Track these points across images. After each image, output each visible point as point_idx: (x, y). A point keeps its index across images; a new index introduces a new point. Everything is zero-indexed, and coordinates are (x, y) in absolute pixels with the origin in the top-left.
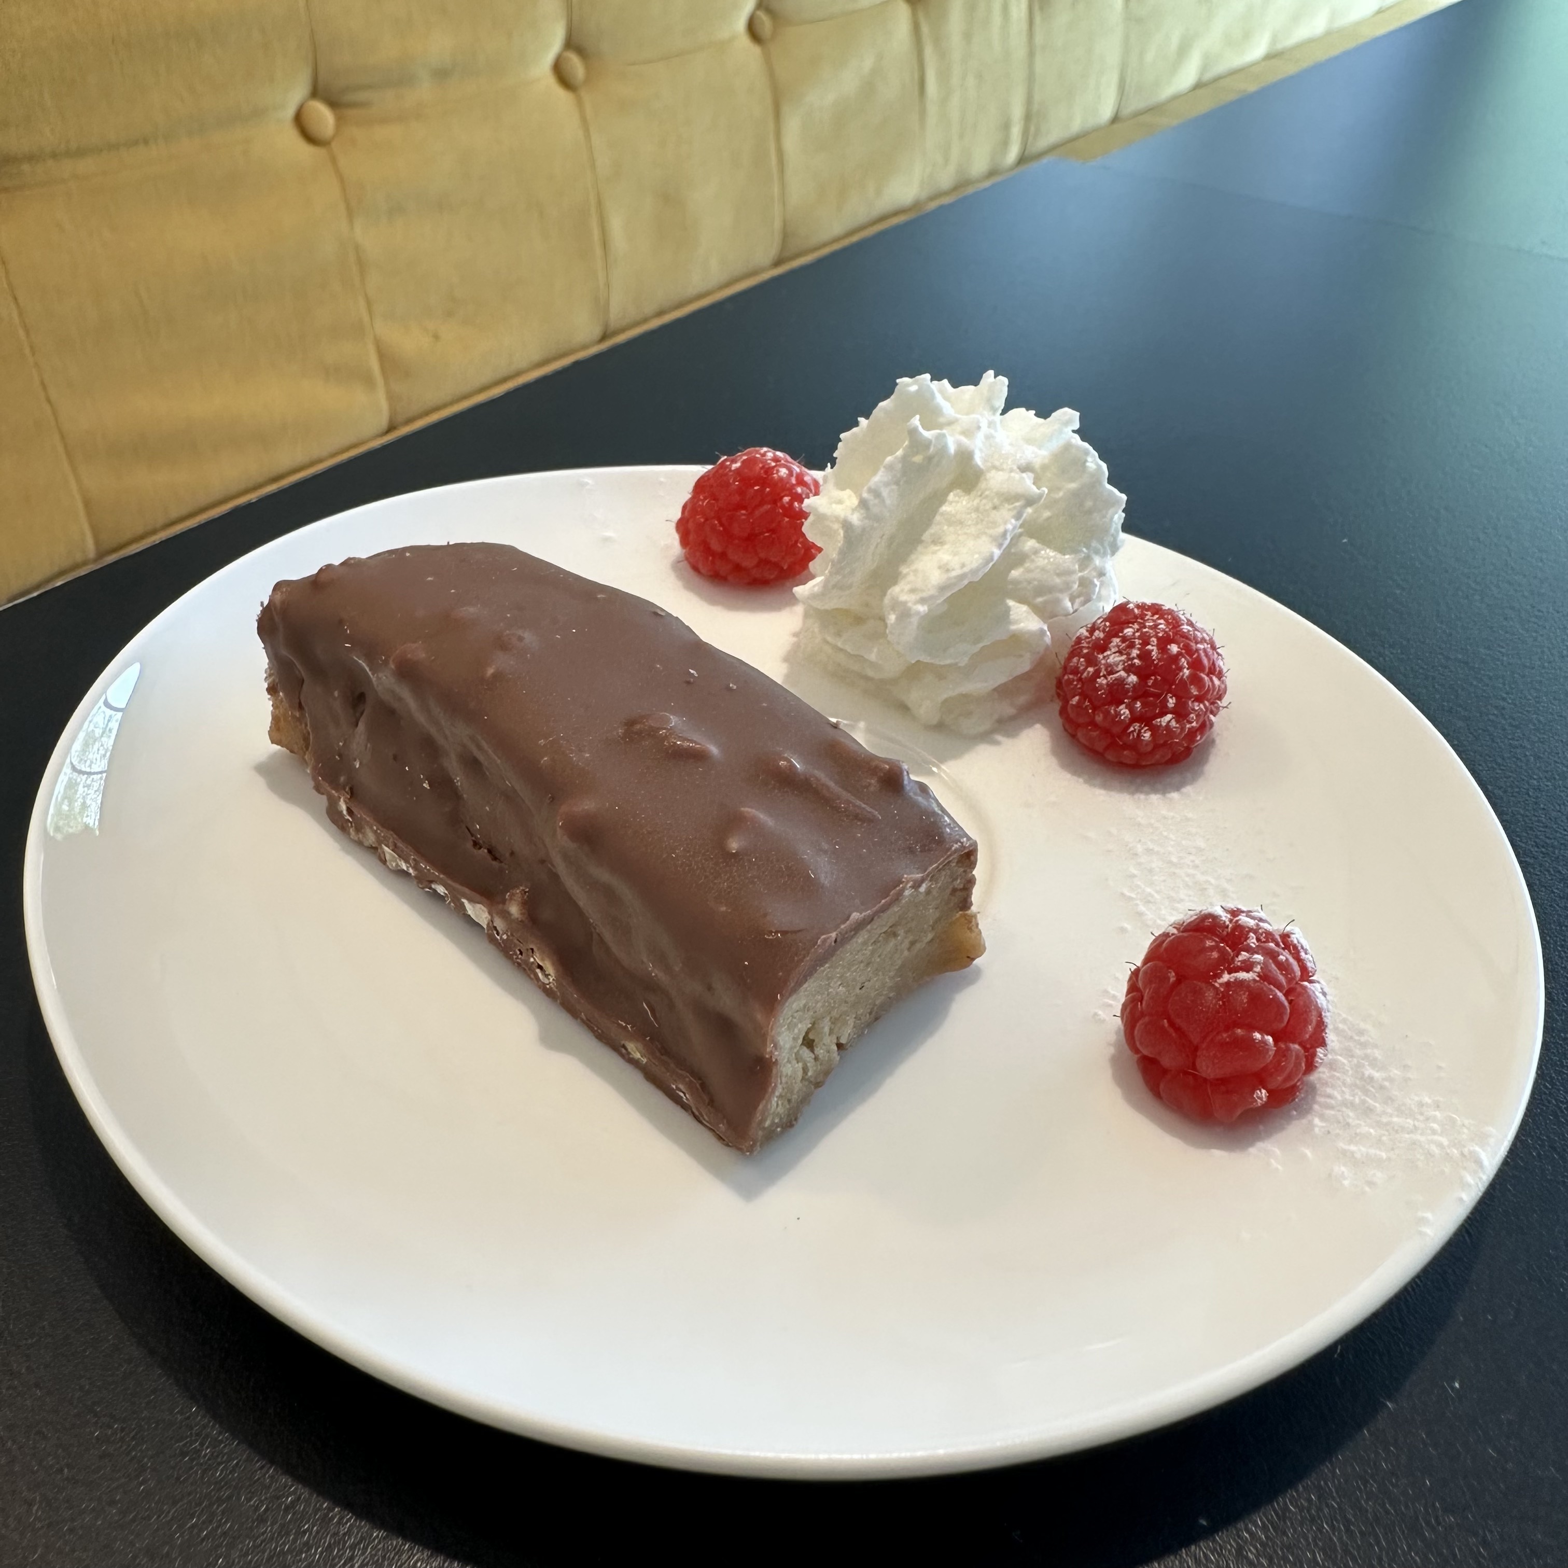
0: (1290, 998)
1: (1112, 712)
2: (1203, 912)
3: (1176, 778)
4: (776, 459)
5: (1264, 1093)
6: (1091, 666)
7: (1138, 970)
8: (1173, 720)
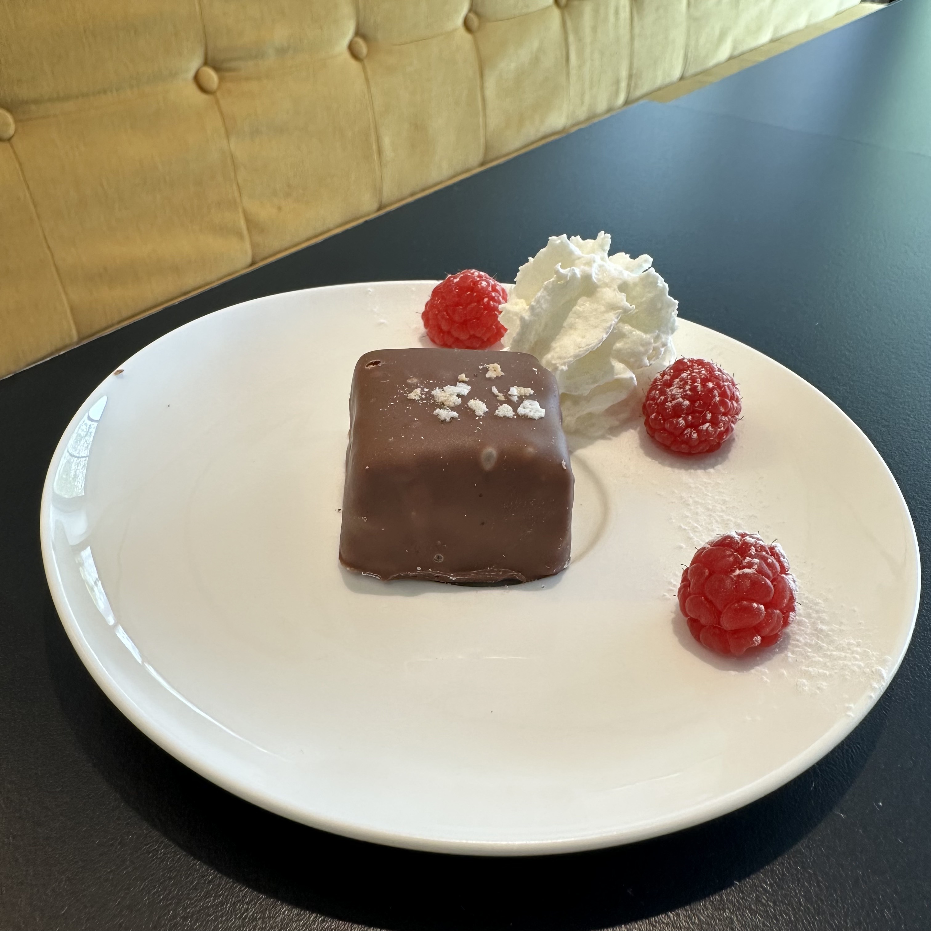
0: (775, 583)
1: (675, 422)
2: (725, 535)
3: (713, 461)
4: (480, 276)
5: (759, 638)
6: (662, 396)
7: (687, 569)
8: (710, 426)
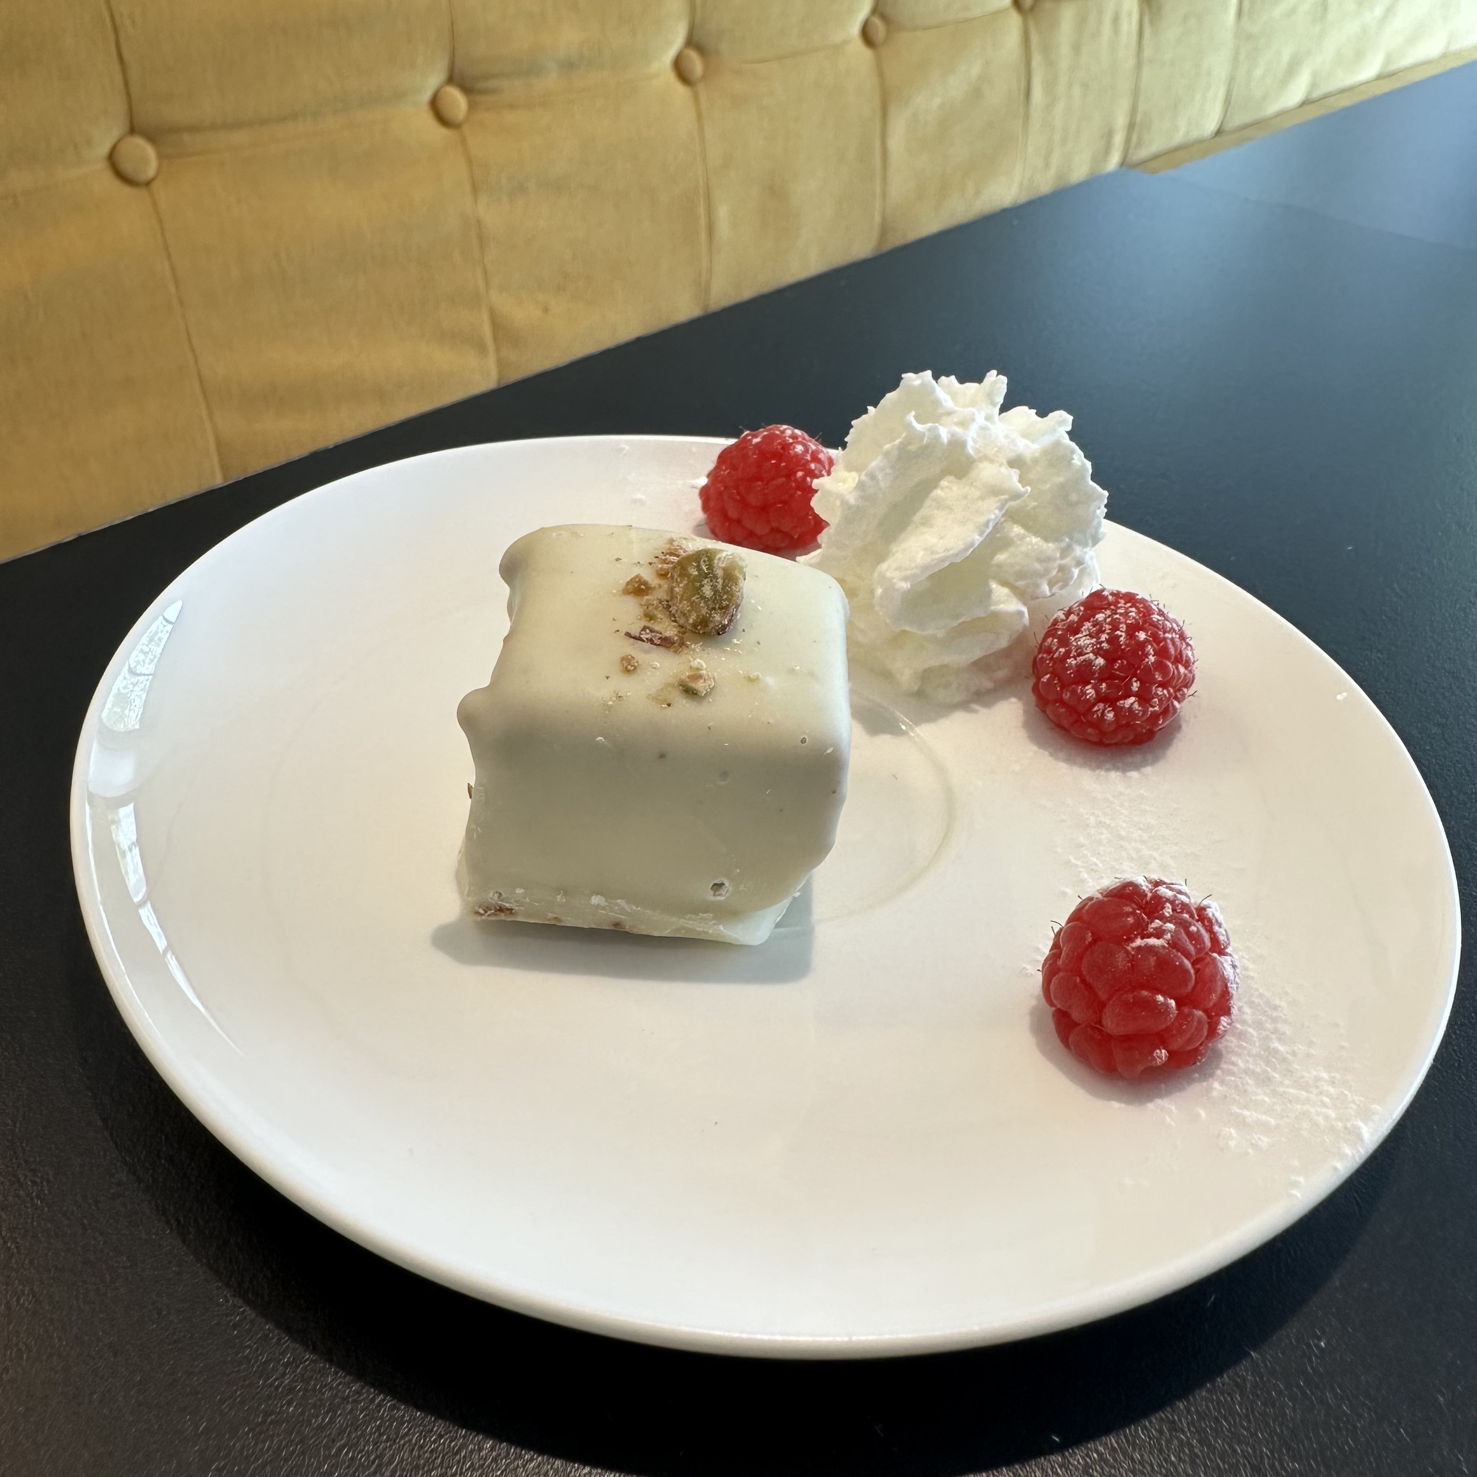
0: (1198, 966)
1: (1079, 691)
2: (1126, 881)
3: (1138, 758)
4: (795, 437)
5: (1164, 1053)
6: (1062, 647)
7: (1061, 930)
8: (1136, 703)
